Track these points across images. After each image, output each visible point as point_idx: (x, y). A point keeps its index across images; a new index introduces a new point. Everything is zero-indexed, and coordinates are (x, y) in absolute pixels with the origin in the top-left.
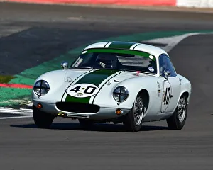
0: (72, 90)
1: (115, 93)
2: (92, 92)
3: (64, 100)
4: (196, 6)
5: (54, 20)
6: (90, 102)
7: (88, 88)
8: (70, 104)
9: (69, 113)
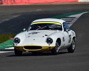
4: (86, 1)
5: (31, 11)
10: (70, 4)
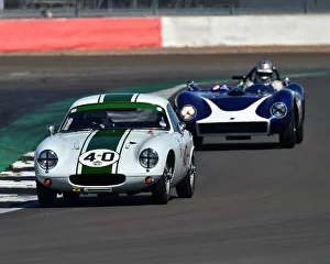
0: (86, 159)
1: (141, 158)
2: (112, 159)
3: (80, 172)
6: (113, 172)
7: (105, 154)
8: (88, 176)
9: (86, 188)
10: (133, 53)
